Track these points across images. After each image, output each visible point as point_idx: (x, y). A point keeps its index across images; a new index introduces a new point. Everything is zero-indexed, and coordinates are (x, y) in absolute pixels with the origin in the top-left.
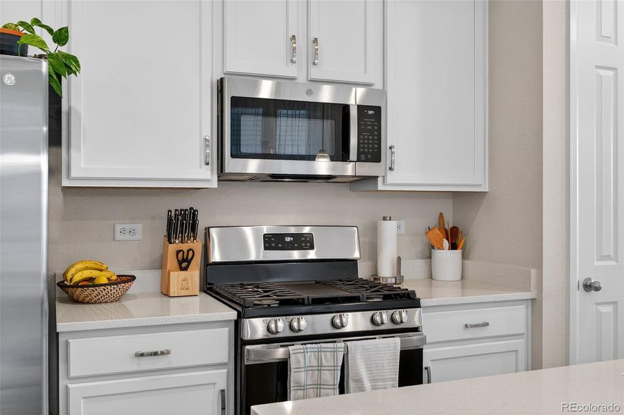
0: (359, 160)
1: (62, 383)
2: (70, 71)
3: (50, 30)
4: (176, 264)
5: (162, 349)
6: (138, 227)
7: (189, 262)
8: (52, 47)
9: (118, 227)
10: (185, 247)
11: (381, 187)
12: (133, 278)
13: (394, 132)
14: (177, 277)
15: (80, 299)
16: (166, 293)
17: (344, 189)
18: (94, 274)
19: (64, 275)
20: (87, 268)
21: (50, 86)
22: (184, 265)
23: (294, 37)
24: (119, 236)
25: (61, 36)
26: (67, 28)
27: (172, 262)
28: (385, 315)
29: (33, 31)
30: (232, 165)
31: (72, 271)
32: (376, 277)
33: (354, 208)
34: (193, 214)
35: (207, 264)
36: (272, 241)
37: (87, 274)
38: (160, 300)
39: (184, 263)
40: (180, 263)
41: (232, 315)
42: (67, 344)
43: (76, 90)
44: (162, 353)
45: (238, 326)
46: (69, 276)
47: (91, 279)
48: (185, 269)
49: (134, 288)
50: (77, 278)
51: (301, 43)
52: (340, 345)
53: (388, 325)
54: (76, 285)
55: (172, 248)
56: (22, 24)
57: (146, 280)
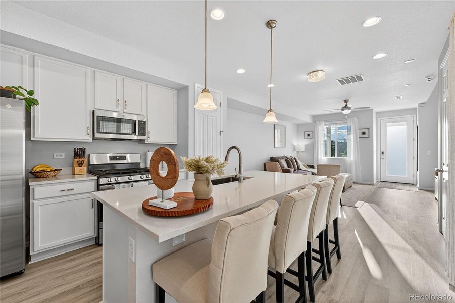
0: (139, 135)
1: (31, 201)
2: (34, 104)
3: (26, 91)
4: (77, 165)
5: (72, 188)
6: (63, 154)
7: (82, 164)
8: (27, 96)
9: (55, 154)
10: (81, 159)
11: (146, 143)
12: (61, 169)
13: (150, 128)
14: (77, 169)
15: (39, 176)
16: (73, 174)
17: (137, 143)
18: (45, 168)
19: (32, 169)
20: (42, 167)
21: (26, 109)
22: (81, 165)
23: (118, 100)
24: (55, 157)
25: (31, 93)
26: (33, 91)
27: (75, 164)
28: (145, 176)
29: (19, 90)
30: (97, 136)
31: (36, 168)
32: (146, 168)
33: (141, 148)
34: (84, 150)
35: (89, 164)
36: (112, 158)
37: (42, 169)
38: (71, 176)
39: (80, 164)
40: (79, 164)
41: (96, 178)
42: (33, 189)
43: (37, 111)
44: (71, 190)
45: (98, 181)
46: (34, 169)
47: (44, 170)
48: (81, 166)
49: (61, 173)
50: (38, 170)
51: (121, 102)
52: (131, 184)
53: (145, 178)
54: (38, 172)
55: (76, 160)
56: (13, 87)
57: (66, 170)
